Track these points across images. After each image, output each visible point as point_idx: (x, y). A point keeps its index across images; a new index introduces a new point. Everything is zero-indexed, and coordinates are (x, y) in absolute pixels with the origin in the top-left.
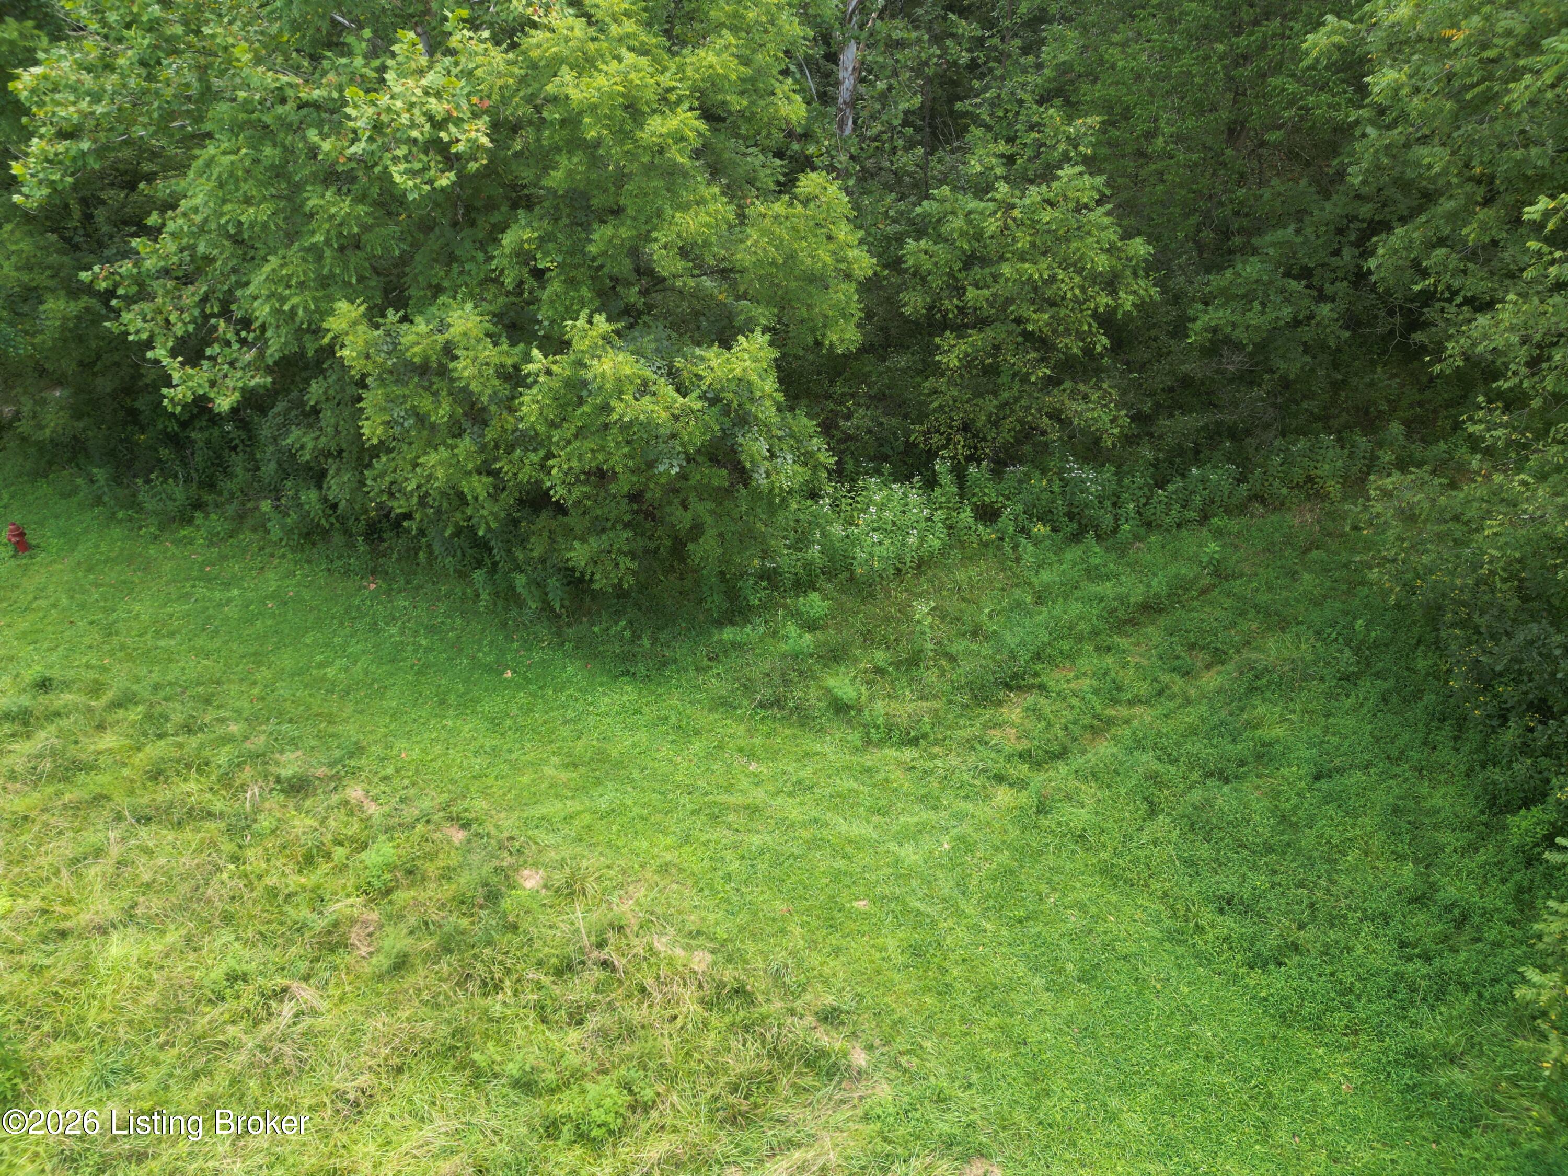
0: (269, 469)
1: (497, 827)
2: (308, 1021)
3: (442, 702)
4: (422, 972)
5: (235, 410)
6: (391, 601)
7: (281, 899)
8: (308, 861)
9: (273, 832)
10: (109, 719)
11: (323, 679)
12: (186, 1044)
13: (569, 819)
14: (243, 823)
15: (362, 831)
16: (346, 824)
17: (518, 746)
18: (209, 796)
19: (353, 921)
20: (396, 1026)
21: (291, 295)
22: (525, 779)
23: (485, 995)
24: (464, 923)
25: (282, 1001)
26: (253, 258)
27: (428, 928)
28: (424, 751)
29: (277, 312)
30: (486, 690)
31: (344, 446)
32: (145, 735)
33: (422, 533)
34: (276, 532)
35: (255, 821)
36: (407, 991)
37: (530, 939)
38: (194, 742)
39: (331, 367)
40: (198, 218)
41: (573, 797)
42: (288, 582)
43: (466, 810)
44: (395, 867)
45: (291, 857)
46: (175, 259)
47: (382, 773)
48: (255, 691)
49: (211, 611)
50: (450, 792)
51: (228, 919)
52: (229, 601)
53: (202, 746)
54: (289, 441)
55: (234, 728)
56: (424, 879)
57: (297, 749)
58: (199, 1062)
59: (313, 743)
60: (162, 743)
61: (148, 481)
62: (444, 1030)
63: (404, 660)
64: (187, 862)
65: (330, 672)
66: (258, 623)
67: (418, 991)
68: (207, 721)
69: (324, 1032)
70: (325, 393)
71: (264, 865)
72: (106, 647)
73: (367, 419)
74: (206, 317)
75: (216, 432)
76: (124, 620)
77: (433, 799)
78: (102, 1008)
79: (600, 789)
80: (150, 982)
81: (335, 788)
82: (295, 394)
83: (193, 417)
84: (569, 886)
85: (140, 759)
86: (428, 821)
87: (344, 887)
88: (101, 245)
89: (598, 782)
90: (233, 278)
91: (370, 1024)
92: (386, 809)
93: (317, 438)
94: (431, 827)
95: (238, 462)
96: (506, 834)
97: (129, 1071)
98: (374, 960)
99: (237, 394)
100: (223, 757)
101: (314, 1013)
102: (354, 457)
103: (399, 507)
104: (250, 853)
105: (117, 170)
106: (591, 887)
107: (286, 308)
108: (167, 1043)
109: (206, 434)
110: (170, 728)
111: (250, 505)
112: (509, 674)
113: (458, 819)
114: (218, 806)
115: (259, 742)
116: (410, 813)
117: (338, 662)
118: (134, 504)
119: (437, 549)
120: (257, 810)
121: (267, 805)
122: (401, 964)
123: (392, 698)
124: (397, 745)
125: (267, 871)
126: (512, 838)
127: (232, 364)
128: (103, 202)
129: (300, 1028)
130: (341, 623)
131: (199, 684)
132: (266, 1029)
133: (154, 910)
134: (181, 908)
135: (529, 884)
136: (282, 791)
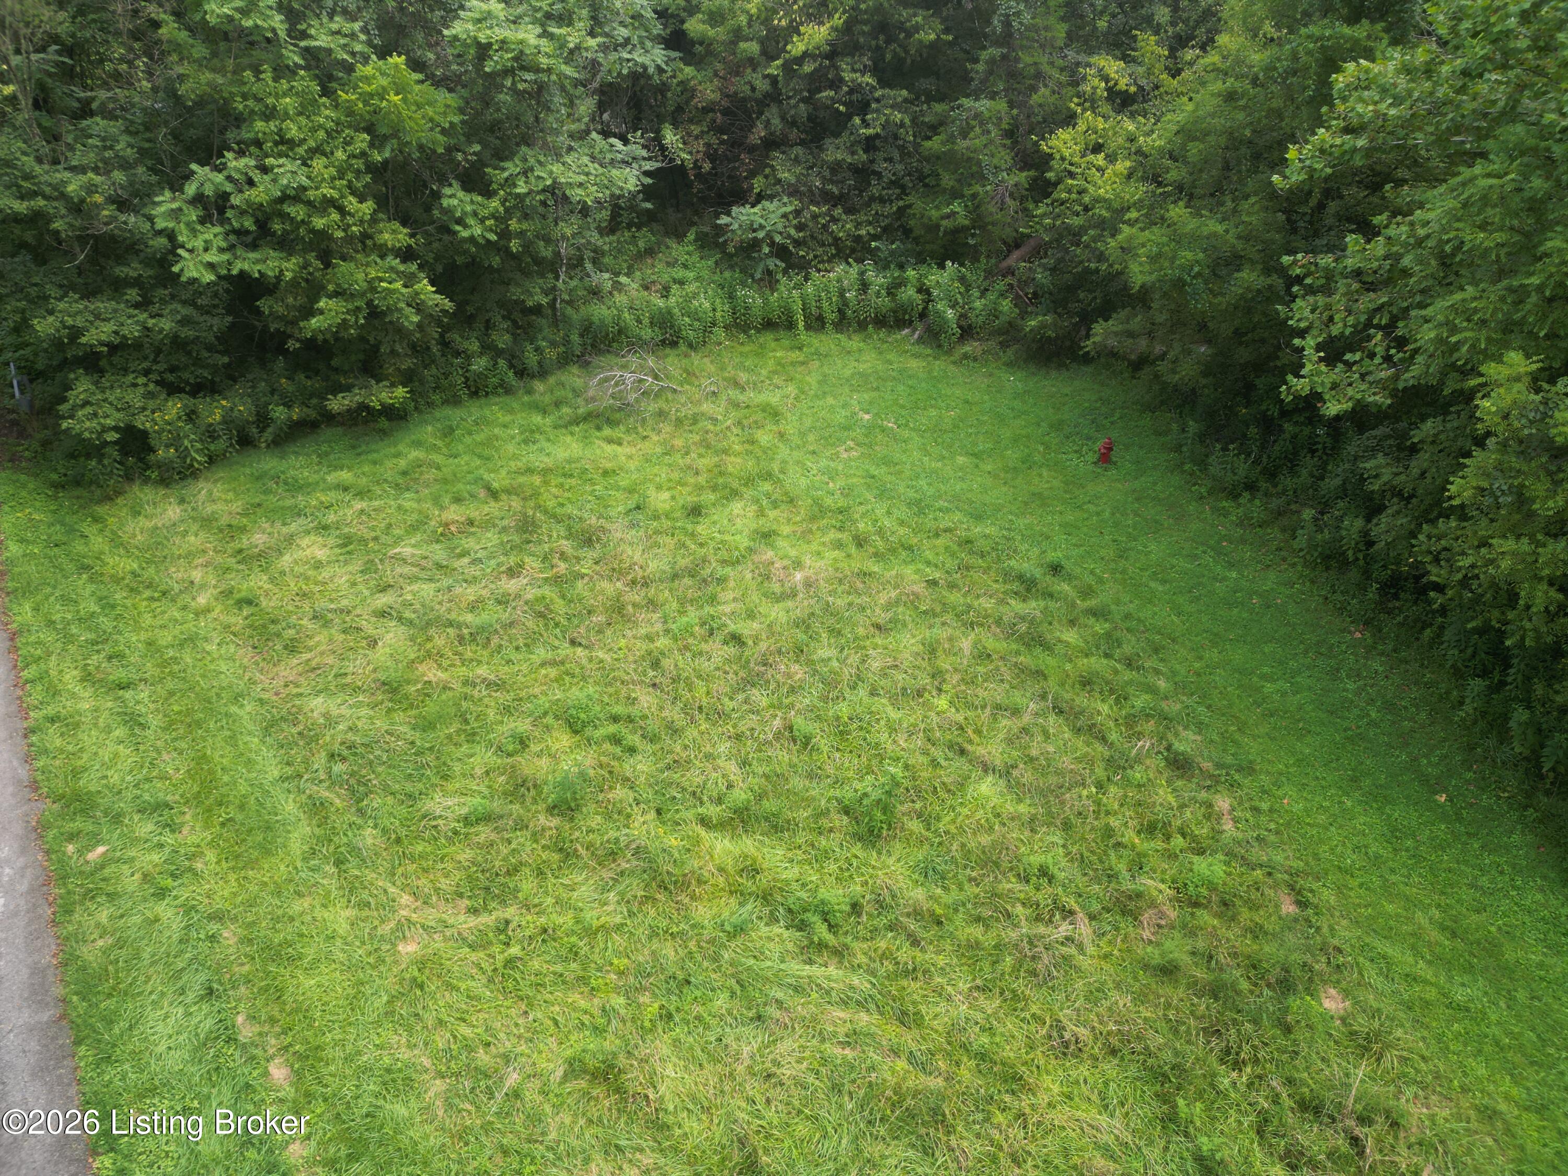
0: (1332, 483)
1: (1332, 929)
2: (1073, 951)
3: (1354, 779)
4: (1181, 992)
5: (1337, 418)
6: (1367, 659)
7: (1112, 841)
8: (1149, 829)
9: (1139, 786)
10: (1081, 620)
11: (1259, 690)
12: (986, 892)
13: (1411, 978)
14: (1122, 762)
15: (1208, 838)
16: (1199, 823)
17: (1404, 871)
18: (1112, 724)
19: (1153, 904)
20: (1134, 1016)
21: (1466, 329)
22: (1390, 908)
23: (1222, 1061)
24: (1244, 985)
25: (1064, 919)
26: (1450, 284)
27: (1209, 962)
28: (1306, 810)
29: (1440, 341)
30: (1408, 797)
31: (1420, 491)
32: (1098, 648)
33: (1443, 611)
34: (1301, 541)
35: (1132, 767)
36: (1159, 997)
37: (1296, 1053)
38: (1128, 675)
39: (1458, 413)
40: (1421, 232)
41: (1430, 963)
42: (1282, 589)
43: (1312, 891)
44: (1215, 889)
45: (1140, 816)
46: (1375, 265)
47: (1257, 803)
48: (1197, 665)
49: (1204, 580)
50: (1307, 864)
51: (1067, 826)
52: (1224, 579)
53: (1130, 683)
54: (1367, 465)
55: (1162, 684)
56: (1233, 919)
57: (1200, 733)
58: (986, 913)
59: (1215, 737)
60: (1105, 661)
61: (1225, 449)
62: (1167, 1056)
63: (1343, 718)
64: (1066, 762)
65: (1269, 687)
66: (1236, 611)
67: (1168, 1006)
68: (1146, 665)
69: (1078, 969)
70: (1435, 435)
71: (1116, 807)
72: (1113, 565)
73: (1463, 477)
74: (1369, 324)
75: (1307, 431)
76: (1139, 552)
77: (1287, 858)
78: (953, 821)
79: (1466, 978)
80: (991, 828)
81: (1209, 787)
82: (1403, 425)
83: (1296, 410)
84: (1367, 1039)
85: (1083, 663)
86: (1270, 874)
87: (1164, 872)
88: (1316, 234)
89: (1469, 969)
90: (1418, 298)
91: (1114, 995)
92: (1240, 835)
93: (1397, 474)
94: (1270, 881)
95: (1308, 465)
96: (1335, 942)
97: (943, 878)
98: (1149, 949)
99: (1350, 404)
100: (1140, 701)
101: (1081, 948)
102: (1423, 507)
103: (1436, 575)
104: (1113, 789)
105: (1372, 170)
106: (1391, 1059)
107: (1453, 339)
108: (975, 879)
109: (1297, 429)
110: (1117, 653)
111: (1293, 507)
112: (1442, 798)
113: (1299, 893)
114: (1113, 737)
115: (1173, 707)
116: (1258, 854)
117: (1280, 683)
118: (1203, 464)
119: (1448, 635)
120: (1138, 760)
121: (1148, 762)
122: (1168, 971)
123: (1308, 745)
124: (1286, 788)
125: (1116, 813)
126: (1340, 951)
127: (1363, 376)
128: (1341, 197)
129: (1064, 950)
130: (1306, 652)
131: (1159, 633)
132: (1041, 929)
133: (1024, 780)
134: (1043, 793)
135: (1327, 1004)
136: (1166, 759)
